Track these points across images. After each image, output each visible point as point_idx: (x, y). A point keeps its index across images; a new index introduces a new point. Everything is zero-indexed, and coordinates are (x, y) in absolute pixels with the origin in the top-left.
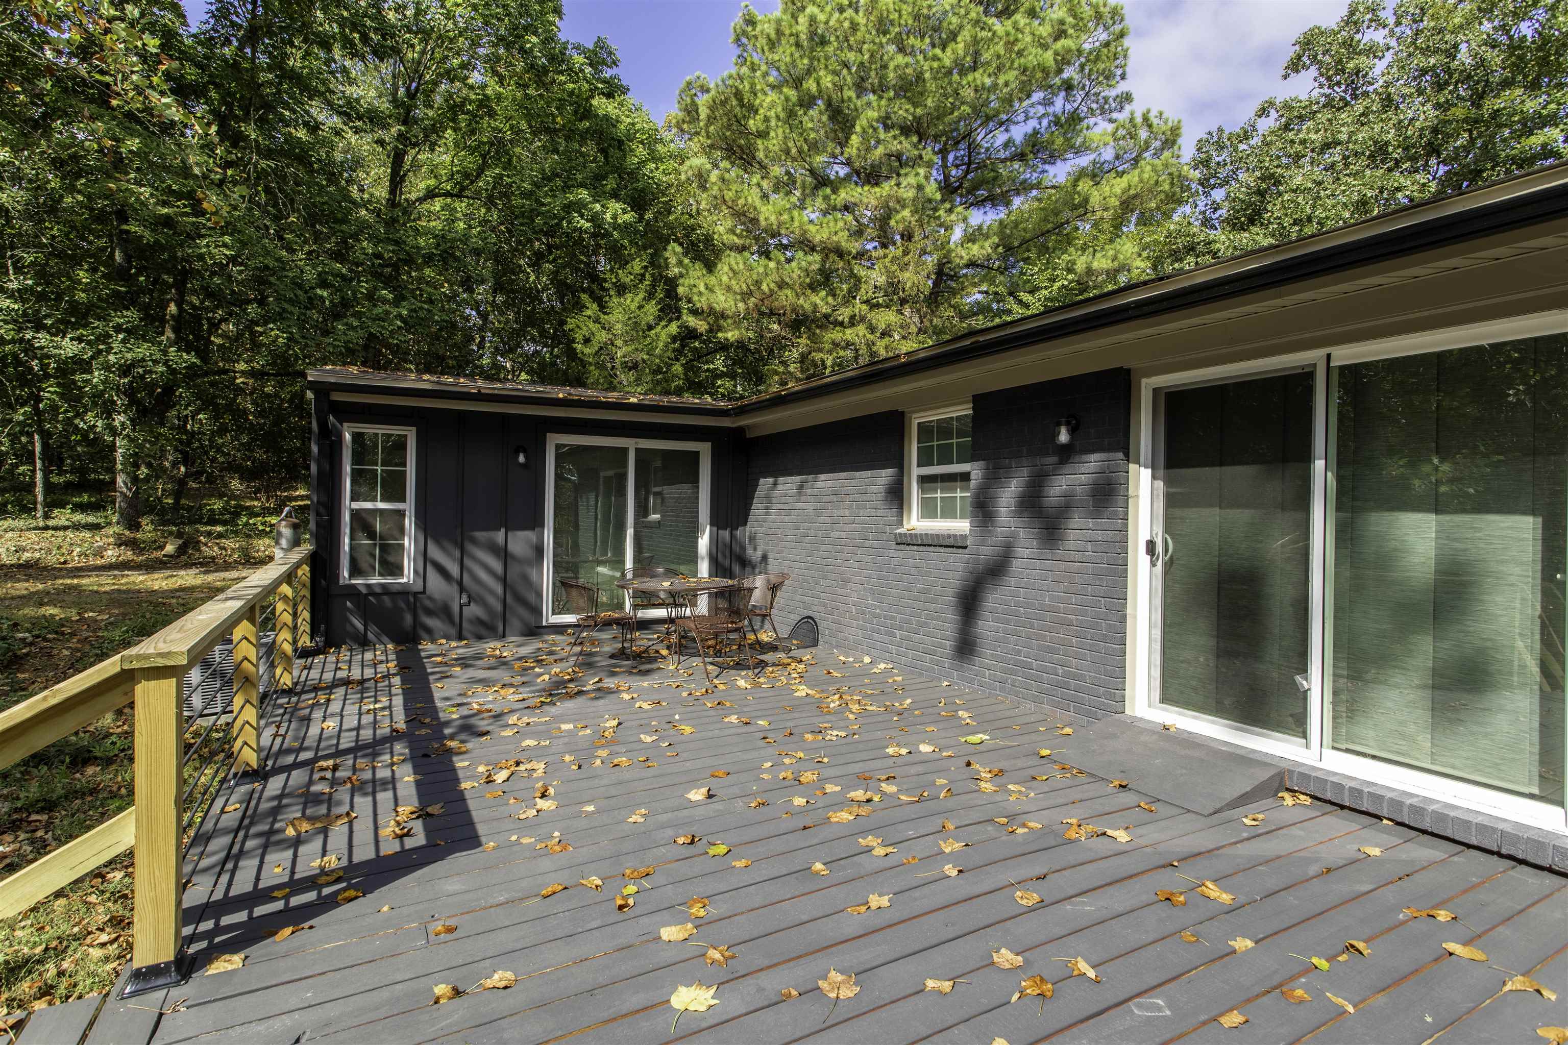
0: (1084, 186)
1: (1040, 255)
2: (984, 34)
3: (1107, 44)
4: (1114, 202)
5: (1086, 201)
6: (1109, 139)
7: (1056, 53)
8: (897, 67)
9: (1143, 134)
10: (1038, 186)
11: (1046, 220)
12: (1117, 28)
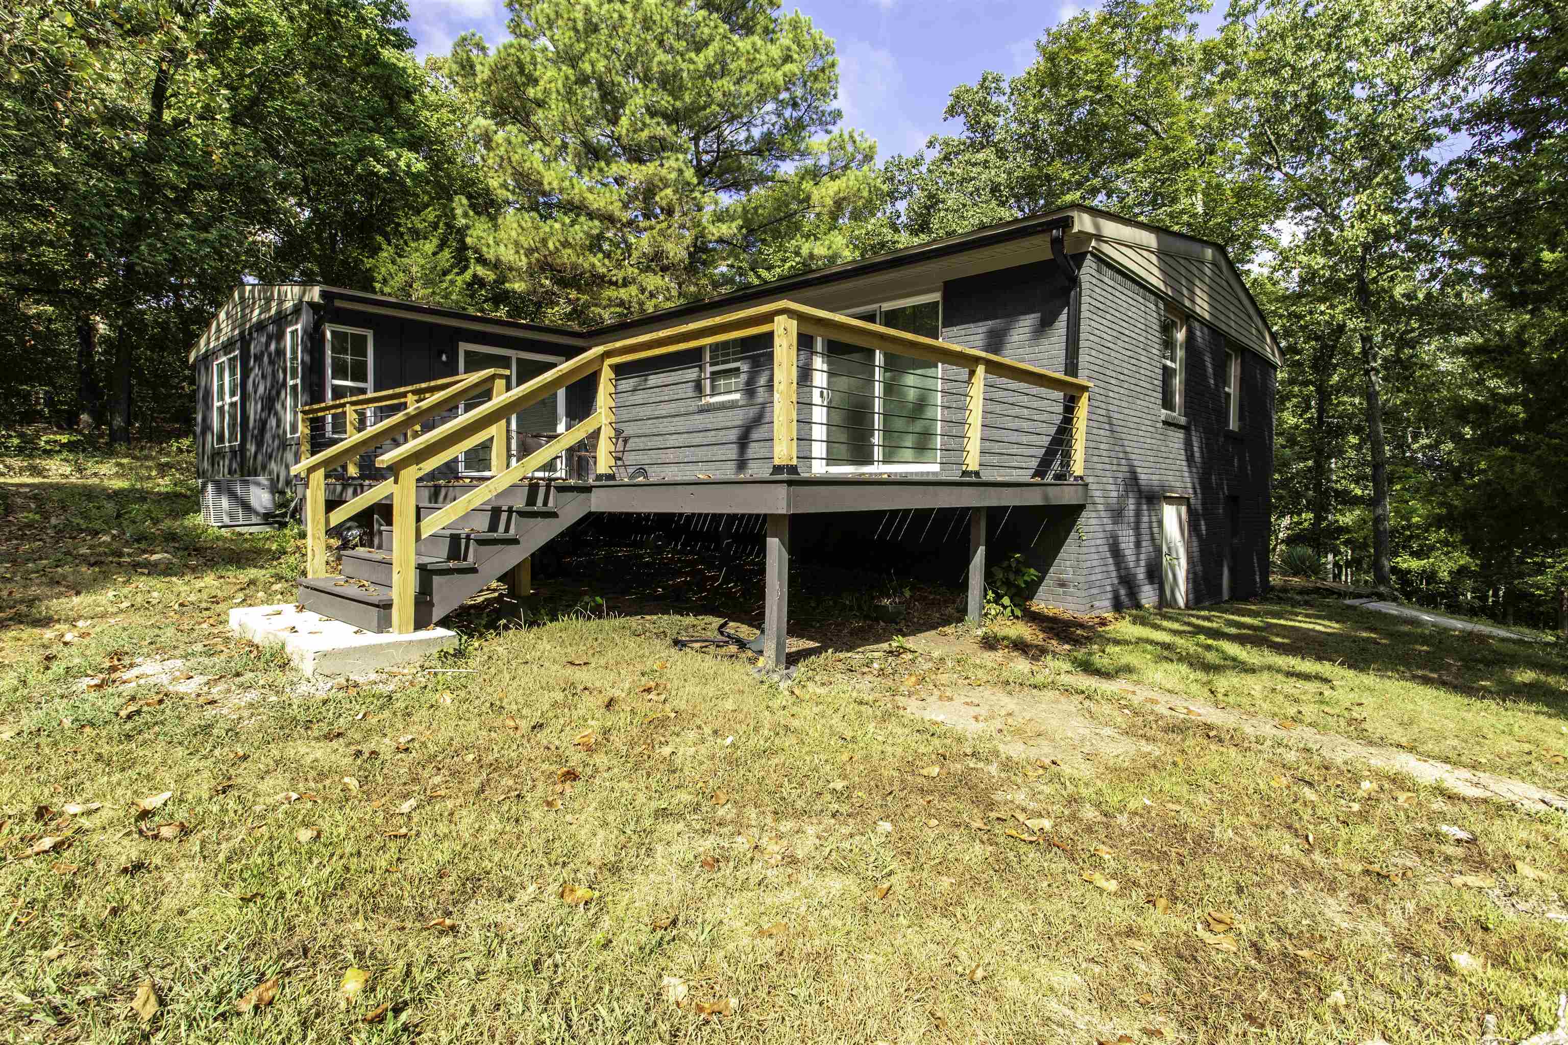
0: (807, 185)
1: (774, 238)
2: (729, 47)
3: (823, 70)
4: (829, 202)
5: (808, 198)
6: (825, 149)
7: (785, 75)
8: (660, 63)
9: (850, 148)
10: (772, 179)
11: (778, 209)
12: (830, 59)
